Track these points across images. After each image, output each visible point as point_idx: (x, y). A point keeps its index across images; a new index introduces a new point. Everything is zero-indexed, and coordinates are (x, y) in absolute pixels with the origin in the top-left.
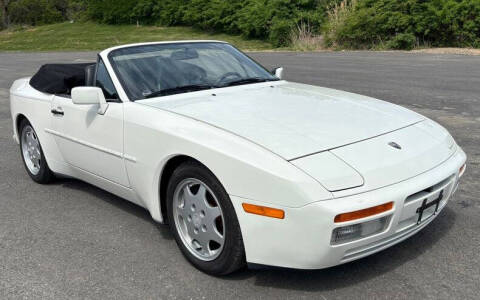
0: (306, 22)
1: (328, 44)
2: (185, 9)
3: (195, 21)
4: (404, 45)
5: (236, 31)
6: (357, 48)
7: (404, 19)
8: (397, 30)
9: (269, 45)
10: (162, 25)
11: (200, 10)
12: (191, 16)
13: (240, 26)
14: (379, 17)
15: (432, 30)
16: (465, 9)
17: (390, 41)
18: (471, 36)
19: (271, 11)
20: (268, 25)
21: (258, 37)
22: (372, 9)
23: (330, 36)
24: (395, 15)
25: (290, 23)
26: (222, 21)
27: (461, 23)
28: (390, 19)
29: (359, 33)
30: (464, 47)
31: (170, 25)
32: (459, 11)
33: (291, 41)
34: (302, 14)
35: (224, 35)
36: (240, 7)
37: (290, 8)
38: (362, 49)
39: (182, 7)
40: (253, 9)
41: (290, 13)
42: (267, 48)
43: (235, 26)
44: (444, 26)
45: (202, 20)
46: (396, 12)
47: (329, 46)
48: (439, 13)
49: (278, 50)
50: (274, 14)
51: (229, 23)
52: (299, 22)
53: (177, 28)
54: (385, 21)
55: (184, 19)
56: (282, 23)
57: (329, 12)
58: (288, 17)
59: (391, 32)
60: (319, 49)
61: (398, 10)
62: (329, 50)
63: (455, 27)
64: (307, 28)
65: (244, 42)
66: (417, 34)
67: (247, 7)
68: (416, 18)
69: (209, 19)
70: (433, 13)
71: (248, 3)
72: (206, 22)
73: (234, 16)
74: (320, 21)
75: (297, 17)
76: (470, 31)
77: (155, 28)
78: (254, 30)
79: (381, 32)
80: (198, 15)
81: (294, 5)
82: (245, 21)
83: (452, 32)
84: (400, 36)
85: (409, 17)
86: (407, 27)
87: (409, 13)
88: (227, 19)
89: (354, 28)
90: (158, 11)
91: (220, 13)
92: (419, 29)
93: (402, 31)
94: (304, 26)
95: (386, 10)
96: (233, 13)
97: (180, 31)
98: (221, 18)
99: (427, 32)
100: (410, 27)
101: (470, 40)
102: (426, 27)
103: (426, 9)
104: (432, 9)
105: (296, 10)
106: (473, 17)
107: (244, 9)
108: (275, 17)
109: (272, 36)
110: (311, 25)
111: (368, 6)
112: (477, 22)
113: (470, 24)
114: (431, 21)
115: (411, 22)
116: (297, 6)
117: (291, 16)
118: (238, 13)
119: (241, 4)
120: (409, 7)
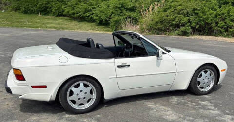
0: (130, 18)
2: (65, 8)
3: (71, 14)
4: (185, 34)
5: (92, 21)
6: (158, 34)
8: (181, 25)
9: (109, 29)
10: (53, 15)
11: (73, 9)
12: (68, 12)
13: (94, 18)
14: (171, 17)
15: (201, 26)
16: (219, 15)
17: (177, 31)
18: (222, 30)
19: (111, 11)
20: (109, 18)
21: (104, 25)
22: (167, 13)
23: (144, 27)
24: (180, 17)
25: (121, 18)
26: (85, 15)
27: (217, 23)
28: (177, 18)
29: (159, 26)
30: (218, 36)
31: (57, 16)
32: (216, 16)
33: (122, 28)
34: (127, 13)
35: (86, 22)
36: (94, 8)
37: (121, 10)
38: (161, 34)
40: (101, 9)
41: (121, 13)
43: (92, 18)
44: (206, 24)
46: (180, 15)
47: (143, 32)
48: (205, 17)
50: (112, 13)
51: (88, 16)
52: (126, 18)
53: (61, 17)
54: (175, 19)
55: (64, 13)
56: (117, 18)
57: (142, 13)
58: (119, 15)
59: (178, 26)
63: (214, 25)
64: (130, 21)
65: (96, 27)
66: (192, 28)
67: (98, 8)
68: (192, 19)
70: (201, 17)
71: (99, 6)
72: (76, 15)
73: (91, 13)
74: (137, 18)
75: (125, 15)
76: (222, 28)
77: (48, 17)
78: (102, 21)
79: (172, 25)
80: (72, 11)
81: (123, 8)
82: (97, 16)
83: (211, 27)
84: (183, 29)
85: (188, 18)
86: (186, 24)
87: (188, 16)
88: (88, 14)
89: (157, 23)
90: (50, 8)
91: (84, 10)
92: (193, 25)
93: (183, 25)
94: (129, 20)
95: (175, 13)
97: (62, 19)
98: (84, 13)
99: (198, 26)
100: (188, 24)
101: (221, 33)
102: (197, 24)
103: (198, 14)
104: (201, 14)
105: (124, 11)
106: (223, 20)
107: (96, 9)
108: (113, 14)
109: (111, 24)
110: (133, 19)
111: (165, 11)
112: (225, 23)
113: (222, 24)
114: (200, 21)
115: (189, 21)
116: (125, 9)
117: (121, 14)
118: (93, 11)
119: (95, 7)
120: (188, 13)
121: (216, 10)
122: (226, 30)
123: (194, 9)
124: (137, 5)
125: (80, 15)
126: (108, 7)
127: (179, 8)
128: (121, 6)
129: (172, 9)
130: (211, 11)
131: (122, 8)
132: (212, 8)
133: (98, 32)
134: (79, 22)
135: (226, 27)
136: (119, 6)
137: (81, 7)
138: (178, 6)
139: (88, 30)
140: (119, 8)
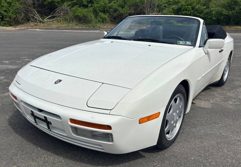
122: (2, 19)
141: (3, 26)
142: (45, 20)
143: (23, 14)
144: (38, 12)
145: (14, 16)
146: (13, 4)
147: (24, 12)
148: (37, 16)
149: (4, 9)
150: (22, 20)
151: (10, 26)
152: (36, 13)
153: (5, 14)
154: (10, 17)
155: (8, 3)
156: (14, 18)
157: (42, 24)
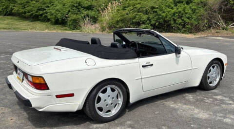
0: (88, 16)
1: (103, 29)
2: (14, 6)
3: (21, 13)
5: (46, 20)
7: (145, 17)
8: (141, 23)
9: (66, 28)
11: (24, 7)
12: (18, 10)
13: (49, 17)
14: (131, 16)
15: (160, 23)
16: (177, 13)
18: (180, 27)
19: (67, 9)
20: (66, 17)
21: (60, 24)
22: (127, 11)
23: (104, 25)
24: (140, 15)
25: (79, 16)
26: (38, 14)
27: (175, 20)
28: (137, 16)
31: (5, 15)
32: (174, 14)
33: (81, 27)
34: (86, 12)
35: (39, 22)
36: (48, 7)
37: (78, 9)
39: (12, 5)
41: (79, 11)
42: (66, 30)
43: (46, 17)
44: (165, 21)
45: (25, 13)
46: (140, 13)
47: (104, 30)
49: (74, 32)
50: (69, 11)
51: (41, 15)
52: (85, 17)
53: (9, 17)
54: (135, 17)
55: (13, 11)
56: (74, 17)
57: (101, 11)
58: (77, 14)
59: (138, 24)
60: (98, 32)
61: (141, 12)
62: (104, 33)
63: (172, 22)
64: (89, 20)
65: (52, 26)
66: (151, 25)
67: (53, 7)
68: (151, 17)
69: (29, 12)
70: (160, 15)
71: (53, 5)
72: (27, 14)
73: (45, 11)
74: (96, 16)
75: (83, 13)
76: (180, 24)
78: (58, 20)
79: (133, 23)
80: (23, 10)
82: (52, 14)
83: (170, 24)
85: (147, 16)
86: (146, 21)
87: (147, 14)
88: (41, 12)
89: (118, 22)
91: (36, 9)
92: (153, 22)
93: (144, 23)
94: (87, 19)
95: (135, 12)
96: (44, 9)
97: (11, 19)
98: (37, 12)
99: (157, 24)
100: (148, 21)
101: (179, 29)
102: (157, 21)
103: (156, 12)
104: (159, 12)
105: (82, 9)
106: (181, 17)
107: (51, 8)
108: (70, 13)
109: (69, 23)
110: (91, 18)
111: (124, 9)
112: (183, 20)
113: (179, 21)
114: (159, 18)
115: (149, 19)
116: (82, 7)
117: (79, 13)
118: (47, 10)
119: (49, 5)
120: (146, 11)
121: (172, 8)
122: (184, 26)
123: (153, 8)
124: (94, 3)
125: (32, 14)
126: (64, 5)
127: (138, 6)
128: (77, 4)
129: (131, 7)
130: (169, 9)
131: (79, 7)
132: (169, 6)
133: (55, 31)
134: (32, 21)
135: (183, 24)
136: (75, 5)
137: (32, 5)
138: (137, 4)
139: (43, 30)
140: (76, 6)
141: (183, 33)
142: (229, 27)
143: (206, 21)
144: (223, 18)
145: (196, 23)
146: (197, 11)
147: (207, 19)
148: (222, 23)
149: (187, 15)
150: (203, 27)
151: (191, 33)
152: (221, 18)
153: (187, 20)
154: (192, 24)
155: (192, 10)
156: (196, 25)
157: (225, 32)
